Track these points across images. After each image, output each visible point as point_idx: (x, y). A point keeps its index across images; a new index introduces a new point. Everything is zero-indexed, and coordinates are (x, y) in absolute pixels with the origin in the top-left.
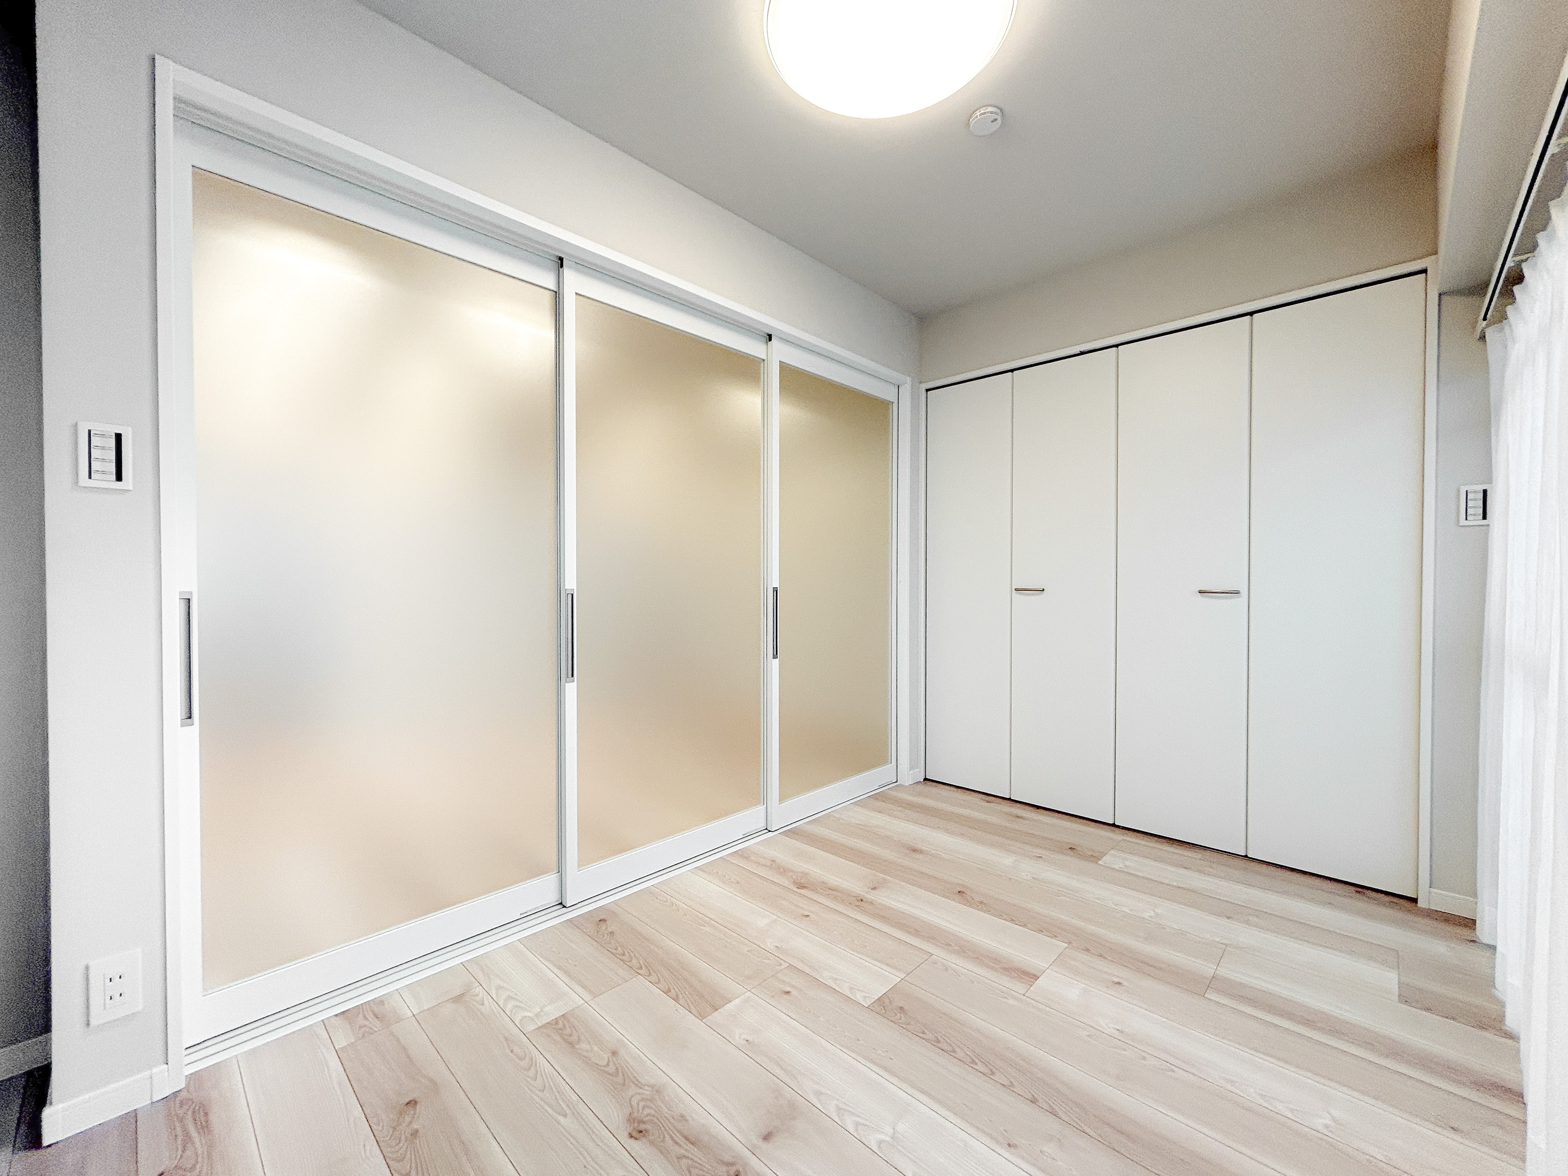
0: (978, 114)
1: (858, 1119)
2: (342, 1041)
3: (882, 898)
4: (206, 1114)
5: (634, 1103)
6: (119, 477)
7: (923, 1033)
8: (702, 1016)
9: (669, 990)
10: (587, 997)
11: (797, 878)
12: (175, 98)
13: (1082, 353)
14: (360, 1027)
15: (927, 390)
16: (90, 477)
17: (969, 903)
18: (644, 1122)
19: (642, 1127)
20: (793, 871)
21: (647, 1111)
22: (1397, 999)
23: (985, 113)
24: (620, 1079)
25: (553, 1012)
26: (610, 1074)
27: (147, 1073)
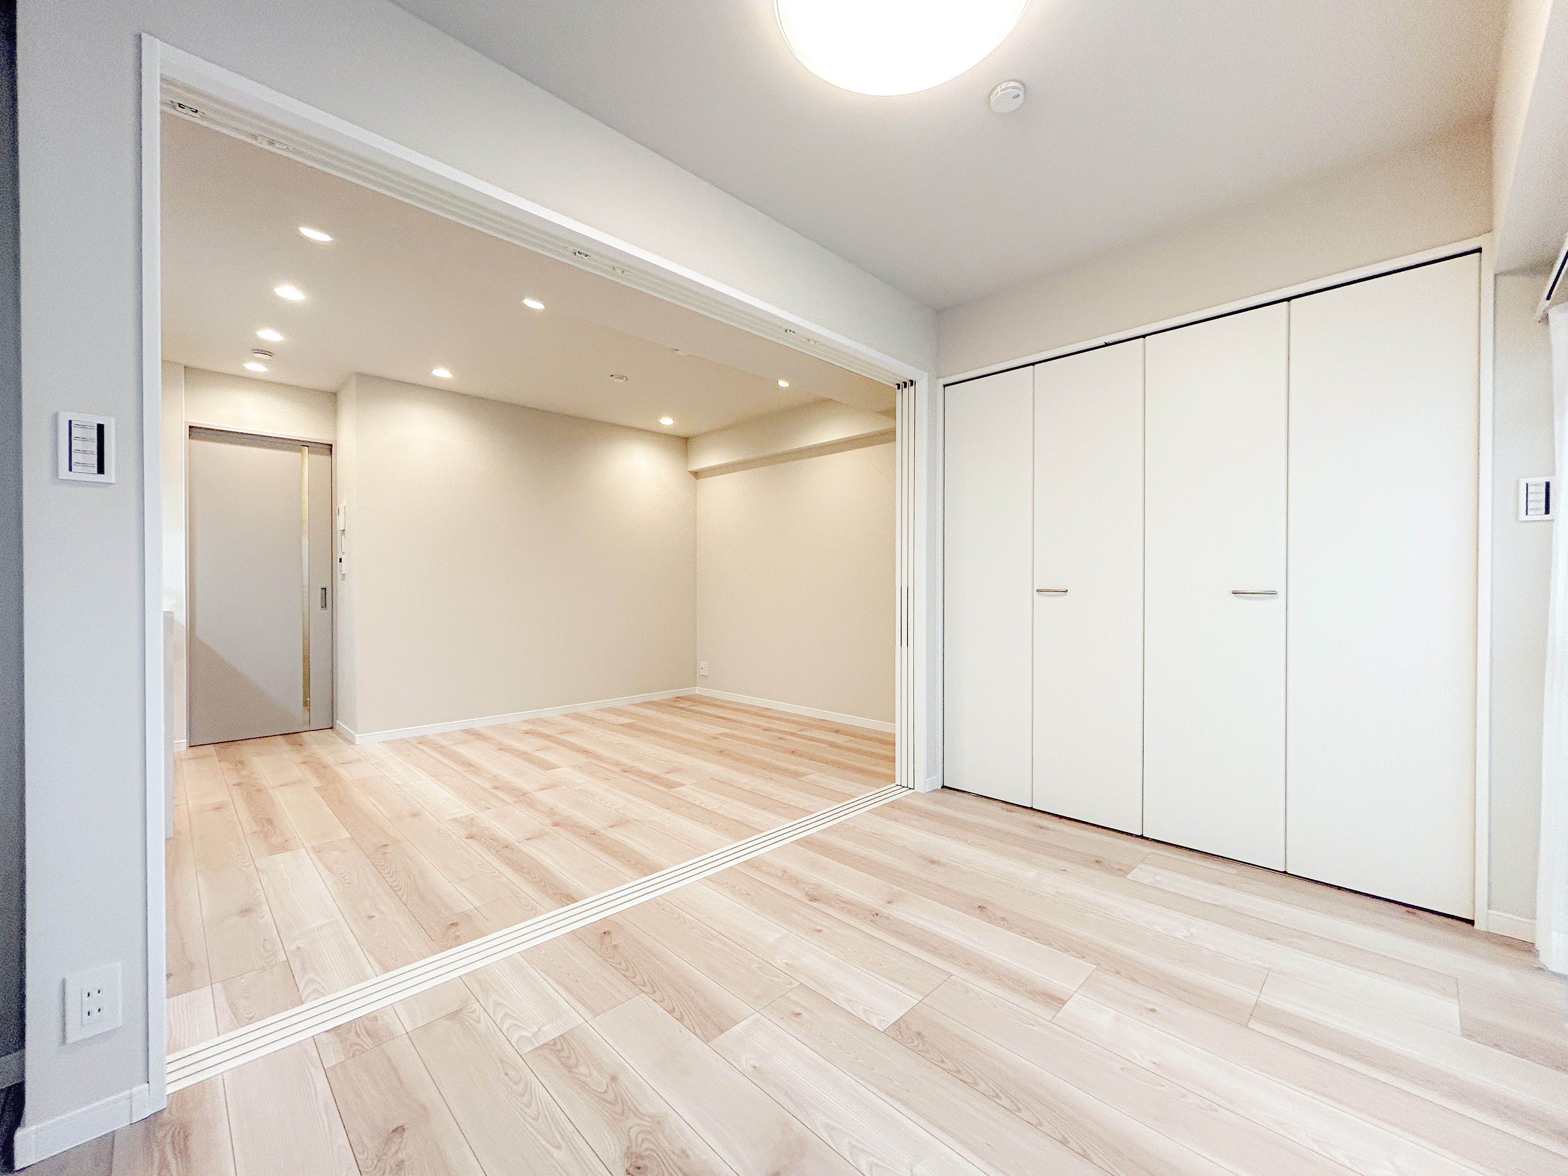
0: (999, 90)
1: (872, 1159)
2: (331, 1061)
3: (897, 912)
4: (186, 1137)
5: (633, 1136)
6: (101, 470)
7: (943, 1061)
8: (707, 1041)
9: (674, 1010)
10: (588, 1016)
11: (809, 890)
12: (163, 79)
13: (1107, 345)
14: (351, 1045)
15: (945, 386)
16: (70, 470)
17: (991, 919)
18: (642, 1158)
19: (640, 1163)
20: (805, 883)
21: (646, 1145)
22: (1459, 1032)
23: (1006, 89)
24: (619, 1108)
25: (552, 1032)
26: (608, 1102)
27: (126, 1093)
